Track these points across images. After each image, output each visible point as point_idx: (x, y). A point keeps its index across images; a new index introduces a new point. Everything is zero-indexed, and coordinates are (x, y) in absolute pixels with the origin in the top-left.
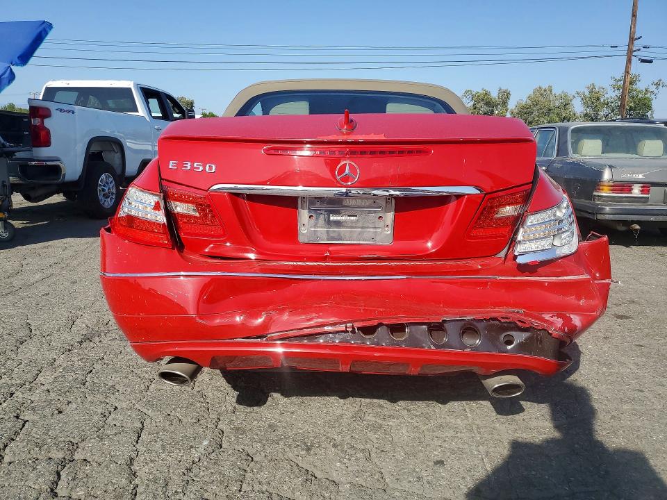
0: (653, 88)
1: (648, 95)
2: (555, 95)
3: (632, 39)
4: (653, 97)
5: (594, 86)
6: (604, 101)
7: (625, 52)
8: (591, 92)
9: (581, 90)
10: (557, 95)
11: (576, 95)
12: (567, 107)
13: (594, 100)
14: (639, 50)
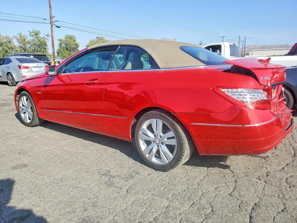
0: (46, 37)
1: (45, 40)
2: (3, 36)
3: (51, 17)
4: (47, 40)
5: (21, 34)
6: (27, 41)
7: (49, 22)
8: (20, 36)
9: (16, 35)
10: (4, 36)
11: (14, 38)
12: (11, 42)
13: (22, 40)
14: (55, 22)
